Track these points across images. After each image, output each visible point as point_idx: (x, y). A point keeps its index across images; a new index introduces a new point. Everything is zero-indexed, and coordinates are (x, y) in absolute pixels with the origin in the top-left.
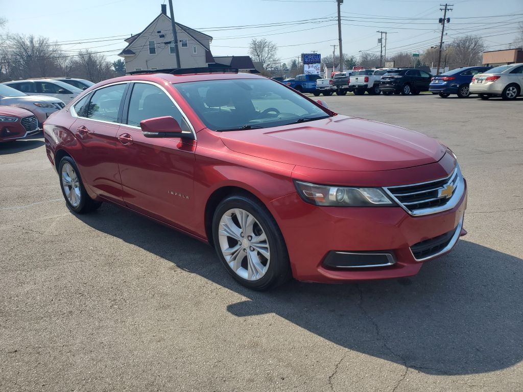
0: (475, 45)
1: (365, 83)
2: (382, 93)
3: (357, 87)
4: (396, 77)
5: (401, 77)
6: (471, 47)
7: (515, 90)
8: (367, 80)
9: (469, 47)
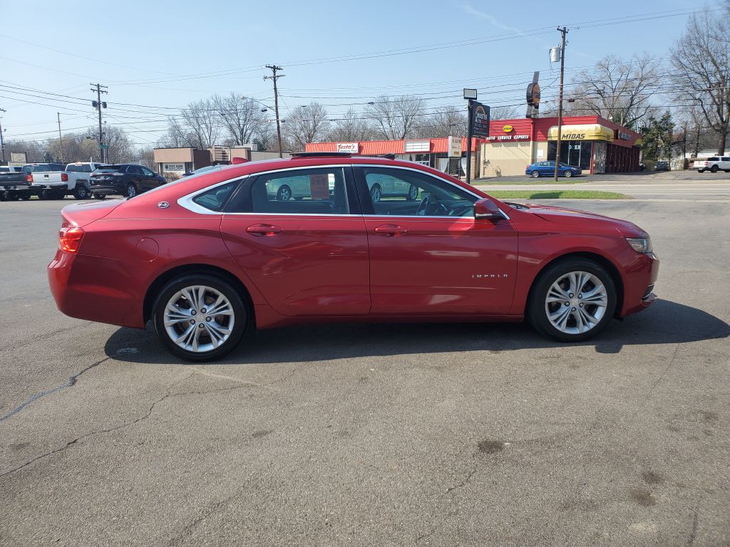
0: (117, 138)
1: (63, 183)
2: (93, 197)
3: (48, 188)
4: (115, 174)
5: (122, 174)
6: (112, 141)
7: (287, 192)
8: (65, 178)
9: (110, 140)
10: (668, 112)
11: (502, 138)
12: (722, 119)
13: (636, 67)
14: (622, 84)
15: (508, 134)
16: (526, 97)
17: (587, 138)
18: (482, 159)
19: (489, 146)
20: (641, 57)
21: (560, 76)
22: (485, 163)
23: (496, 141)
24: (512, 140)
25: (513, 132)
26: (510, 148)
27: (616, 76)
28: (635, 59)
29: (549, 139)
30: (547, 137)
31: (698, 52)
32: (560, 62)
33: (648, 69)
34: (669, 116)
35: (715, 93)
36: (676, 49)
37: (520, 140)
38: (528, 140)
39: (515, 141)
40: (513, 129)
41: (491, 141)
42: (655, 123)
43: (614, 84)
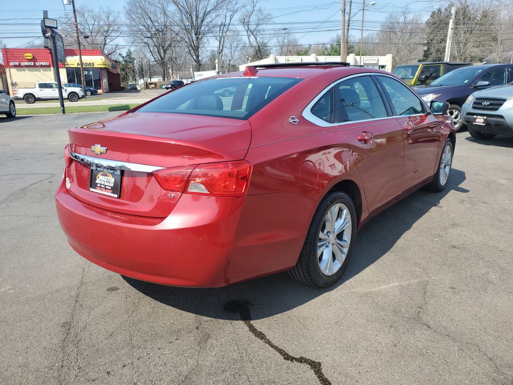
10: (129, 50)
11: (25, 63)
12: (161, 57)
13: (104, 17)
14: (96, 28)
15: (30, 60)
16: (41, 32)
17: (96, 66)
18: (9, 81)
19: (13, 71)
20: (106, 10)
21: (73, 16)
22: (13, 85)
23: (19, 66)
24: (35, 66)
25: (34, 59)
26: (34, 72)
27: (90, 21)
28: (102, 11)
29: (67, 66)
30: (65, 65)
31: (140, 11)
32: (72, 6)
33: (111, 19)
34: (131, 53)
35: (155, 40)
36: (128, 8)
37: (41, 66)
38: (49, 66)
39: (37, 66)
40: (33, 57)
41: (15, 66)
42: (123, 57)
43: (91, 27)
